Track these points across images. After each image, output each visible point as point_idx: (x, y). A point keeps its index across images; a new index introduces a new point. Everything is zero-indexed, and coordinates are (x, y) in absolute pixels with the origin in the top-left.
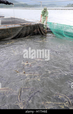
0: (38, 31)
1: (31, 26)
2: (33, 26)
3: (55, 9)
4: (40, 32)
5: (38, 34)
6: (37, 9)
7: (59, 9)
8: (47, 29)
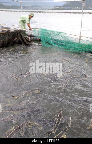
0: (19, 40)
1: (9, 33)
2: (12, 33)
3: (40, 12)
4: (22, 41)
5: (19, 43)
6: (17, 11)
7: (45, 12)
8: (31, 36)
